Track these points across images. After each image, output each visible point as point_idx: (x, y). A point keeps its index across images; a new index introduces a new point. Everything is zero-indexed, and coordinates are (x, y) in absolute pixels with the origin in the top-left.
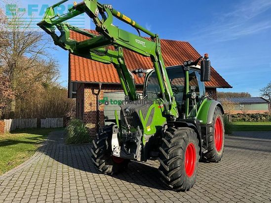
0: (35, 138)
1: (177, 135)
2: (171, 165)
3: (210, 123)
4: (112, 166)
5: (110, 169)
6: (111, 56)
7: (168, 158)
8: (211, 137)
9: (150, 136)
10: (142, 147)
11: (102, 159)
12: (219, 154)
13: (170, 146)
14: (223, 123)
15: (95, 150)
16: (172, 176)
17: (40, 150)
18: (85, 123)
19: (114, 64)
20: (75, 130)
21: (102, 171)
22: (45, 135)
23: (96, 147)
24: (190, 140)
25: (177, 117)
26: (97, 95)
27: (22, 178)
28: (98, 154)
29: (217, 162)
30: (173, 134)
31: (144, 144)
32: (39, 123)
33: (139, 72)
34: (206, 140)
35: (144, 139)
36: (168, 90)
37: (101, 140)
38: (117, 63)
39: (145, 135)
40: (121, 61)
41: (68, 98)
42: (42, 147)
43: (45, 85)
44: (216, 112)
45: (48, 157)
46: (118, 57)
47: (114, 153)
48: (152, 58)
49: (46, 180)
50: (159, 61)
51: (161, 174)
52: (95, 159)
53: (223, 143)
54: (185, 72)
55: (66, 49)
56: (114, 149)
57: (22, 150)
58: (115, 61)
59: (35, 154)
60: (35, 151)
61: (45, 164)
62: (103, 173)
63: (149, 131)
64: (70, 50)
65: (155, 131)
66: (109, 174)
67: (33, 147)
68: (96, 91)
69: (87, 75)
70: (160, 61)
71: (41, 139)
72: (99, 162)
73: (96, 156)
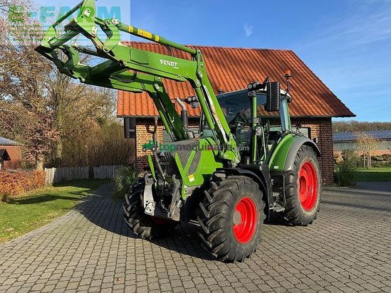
0: (79, 193)
1: (223, 187)
2: (212, 225)
3: (290, 169)
4: (149, 229)
5: (147, 231)
6: (142, 81)
7: (208, 217)
8: (292, 189)
9: (194, 188)
10: (182, 203)
11: (135, 218)
12: (310, 214)
13: (211, 201)
14: (317, 170)
15: (127, 206)
16: (213, 241)
17: (76, 208)
18: (138, 172)
19: (148, 92)
20: (124, 182)
21: (137, 234)
22: (93, 188)
23: (128, 203)
24: (243, 193)
25: (238, 161)
26: (153, 133)
27: (40, 241)
28: (131, 212)
29: (306, 226)
30: (218, 185)
31: (185, 198)
32: (91, 173)
33: (192, 101)
34: (282, 194)
35: (184, 192)
36: (219, 125)
37: (134, 193)
38: (152, 91)
39: (185, 187)
40: (158, 87)
41: (125, 137)
42: (80, 204)
43: (100, 121)
44: (302, 154)
45: (83, 216)
46: (153, 83)
47: (146, 210)
48: (192, 82)
49: (67, 245)
50: (202, 87)
51: (201, 239)
52: (128, 218)
53: (318, 199)
54: (251, 99)
55: (76, 78)
56: (147, 205)
57: (56, 208)
58: (150, 88)
59: (68, 213)
60: (70, 209)
61: (75, 225)
62: (139, 237)
63: (191, 181)
64: (80, 79)
65: (202, 181)
66: (147, 239)
67: (72, 203)
68: (152, 128)
69: (139, 107)
70: (205, 87)
71: (86, 194)
72: (133, 223)
73: (128, 215)
